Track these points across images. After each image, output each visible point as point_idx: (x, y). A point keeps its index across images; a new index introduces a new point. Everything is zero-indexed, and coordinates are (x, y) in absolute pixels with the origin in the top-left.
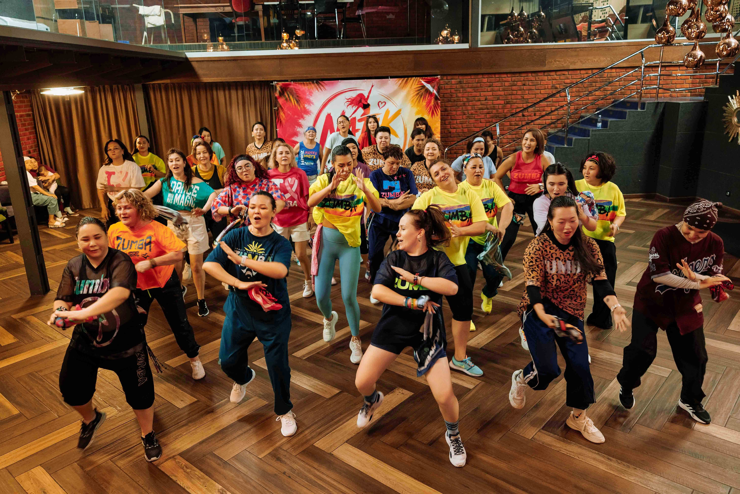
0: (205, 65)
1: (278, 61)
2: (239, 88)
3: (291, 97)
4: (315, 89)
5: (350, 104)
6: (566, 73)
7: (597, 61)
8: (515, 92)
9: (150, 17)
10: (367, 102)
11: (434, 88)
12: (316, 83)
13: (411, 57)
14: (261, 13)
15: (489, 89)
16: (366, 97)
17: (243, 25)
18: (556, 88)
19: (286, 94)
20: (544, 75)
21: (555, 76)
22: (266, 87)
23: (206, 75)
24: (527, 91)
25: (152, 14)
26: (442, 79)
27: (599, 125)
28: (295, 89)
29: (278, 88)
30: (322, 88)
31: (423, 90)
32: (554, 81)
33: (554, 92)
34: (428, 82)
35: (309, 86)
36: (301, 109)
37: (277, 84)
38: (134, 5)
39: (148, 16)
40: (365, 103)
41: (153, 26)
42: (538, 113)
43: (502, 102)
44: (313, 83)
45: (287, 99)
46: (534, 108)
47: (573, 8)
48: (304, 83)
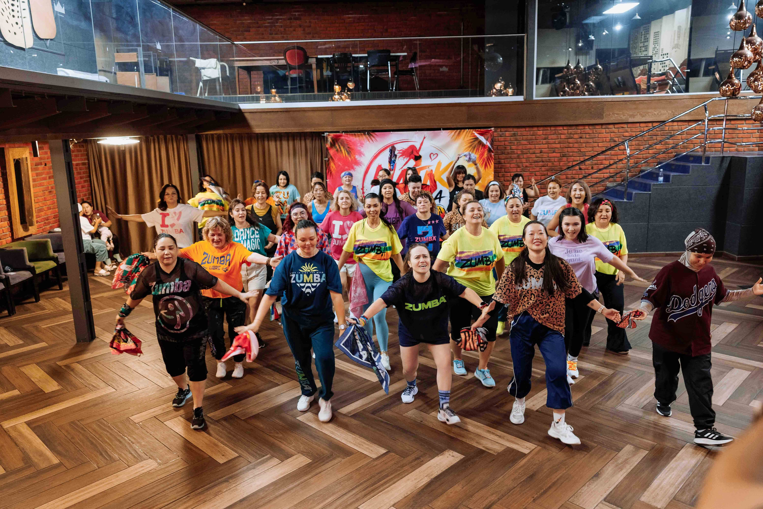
0: (257, 116)
1: (329, 113)
2: (290, 138)
3: (342, 148)
4: (366, 140)
5: (401, 156)
6: (625, 126)
7: (658, 114)
8: (571, 145)
9: (206, 70)
10: (418, 153)
11: (487, 140)
12: (368, 134)
13: (464, 108)
14: (314, 66)
15: (544, 141)
16: (418, 149)
17: (296, 78)
18: (615, 141)
19: (337, 145)
20: (602, 128)
21: (614, 129)
22: (317, 138)
23: (258, 126)
24: (584, 145)
25: (209, 66)
26: (495, 131)
27: (661, 179)
28: (346, 140)
29: (330, 139)
30: (373, 139)
31: (476, 142)
32: (612, 134)
33: (613, 145)
34: (481, 134)
35: (361, 138)
36: (352, 160)
37: (329, 135)
38: (191, 58)
39: (204, 68)
40: (417, 155)
41: (208, 79)
42: (595, 167)
43: (558, 155)
44: (365, 134)
45: (337, 150)
46: (591, 161)
47: (631, 61)
48: (355, 135)
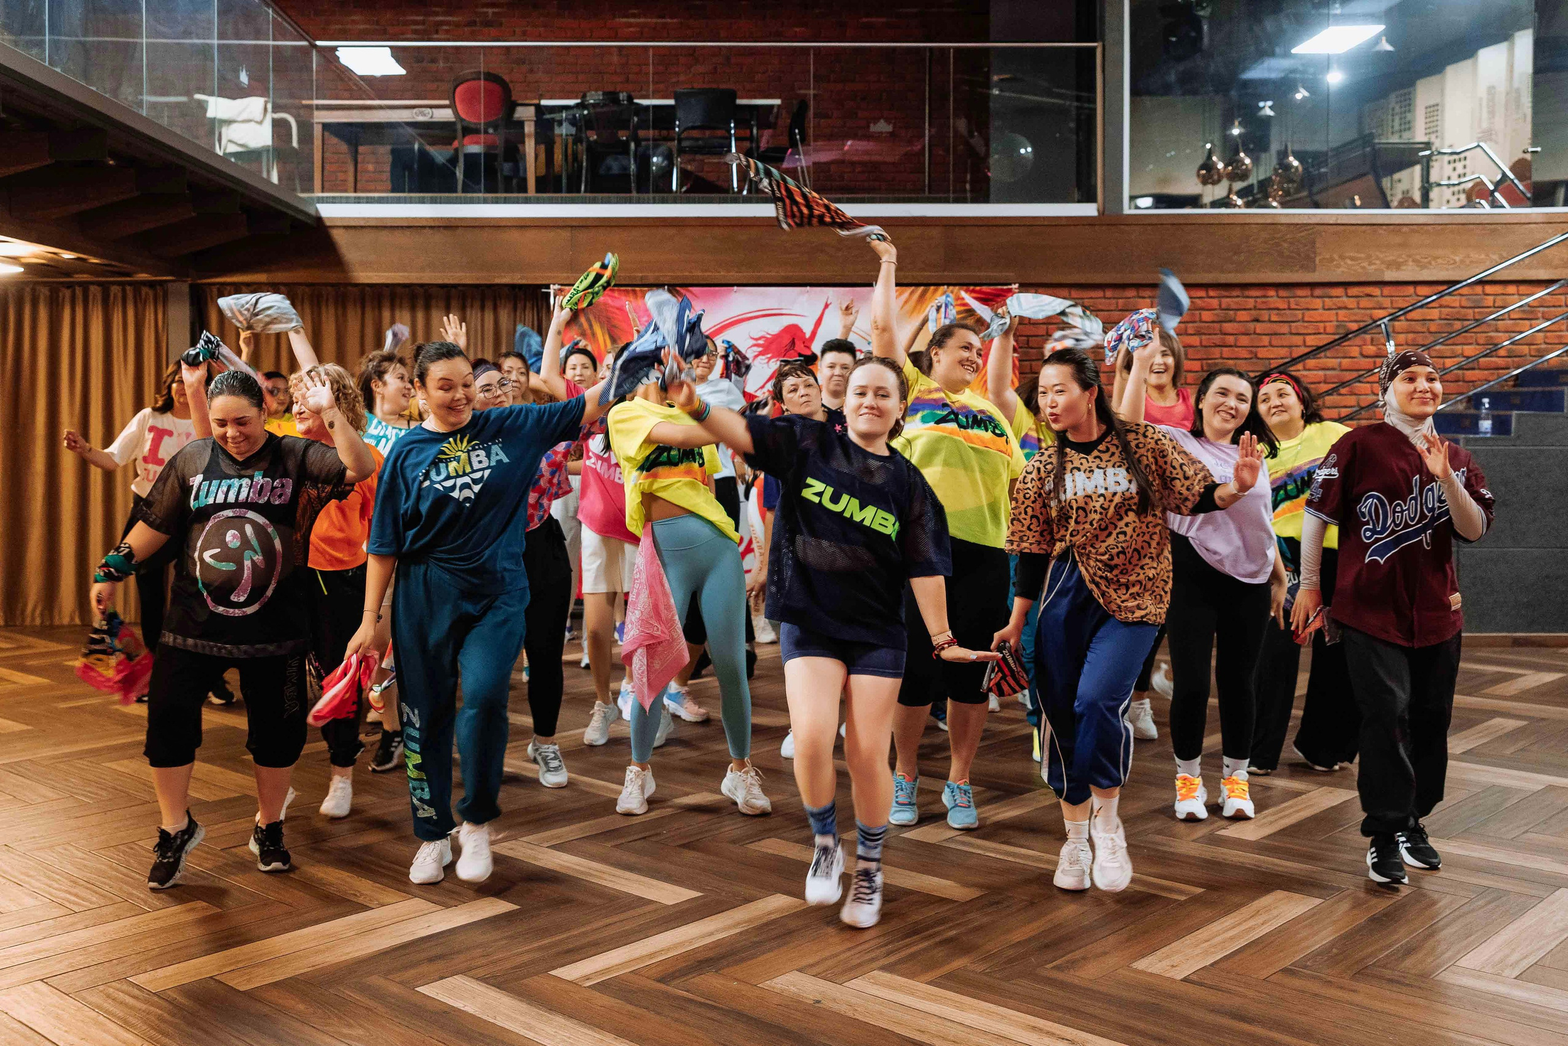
0: (368, 237)
1: (565, 234)
2: (454, 303)
3: (597, 329)
5: (761, 354)
6: (1376, 291)
7: (1462, 261)
8: (1230, 339)
9: (234, 126)
10: (809, 348)
13: (935, 232)
14: (529, 128)
16: (808, 335)
17: (477, 155)
19: (584, 323)
20: (1312, 296)
21: (1345, 299)
22: (529, 305)
23: (366, 265)
24: (1266, 340)
25: (240, 119)
27: (1486, 425)
28: (610, 308)
32: (1341, 312)
34: (984, 300)
38: (198, 96)
39: (229, 122)
40: (808, 353)
41: (240, 149)
47: (1376, 153)
48: (635, 292)
